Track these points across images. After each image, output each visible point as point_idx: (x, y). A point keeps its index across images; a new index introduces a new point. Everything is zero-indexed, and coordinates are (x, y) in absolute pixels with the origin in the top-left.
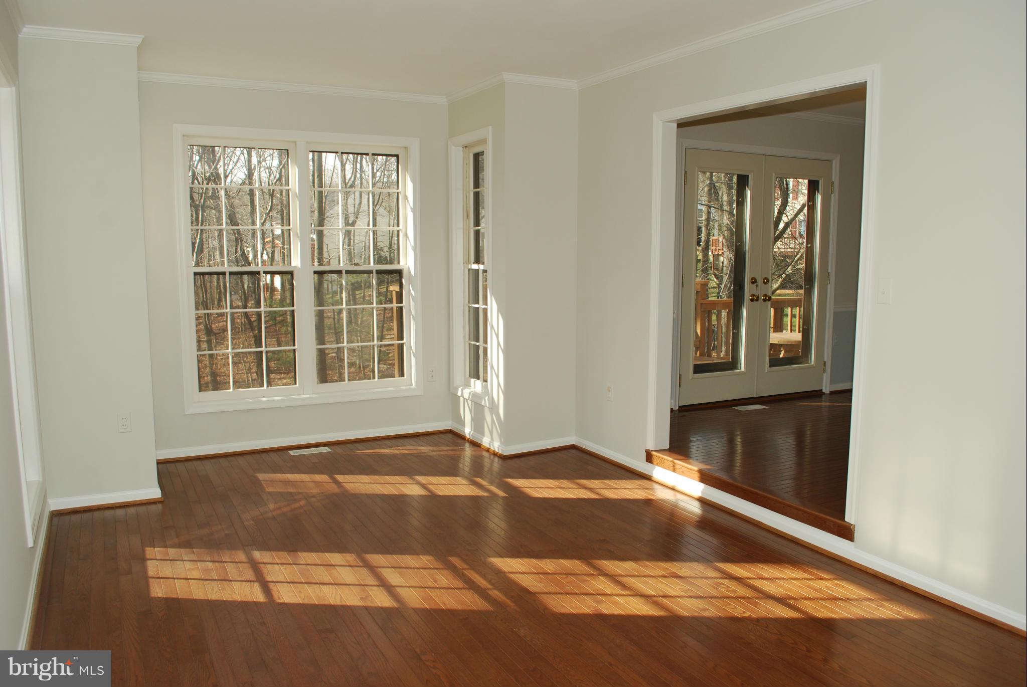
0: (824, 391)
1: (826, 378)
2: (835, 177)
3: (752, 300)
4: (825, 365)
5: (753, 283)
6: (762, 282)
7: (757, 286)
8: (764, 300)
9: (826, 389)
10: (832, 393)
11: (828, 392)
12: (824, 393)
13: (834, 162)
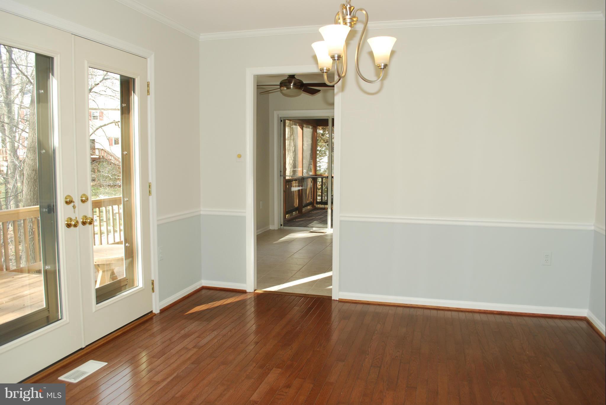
0: (154, 312)
1: (155, 296)
2: (151, 77)
3: (69, 226)
4: (153, 284)
5: (67, 203)
6: (80, 201)
7: (74, 207)
8: (84, 223)
9: (156, 311)
10: (163, 311)
11: (158, 312)
12: (155, 315)
13: (149, 59)
